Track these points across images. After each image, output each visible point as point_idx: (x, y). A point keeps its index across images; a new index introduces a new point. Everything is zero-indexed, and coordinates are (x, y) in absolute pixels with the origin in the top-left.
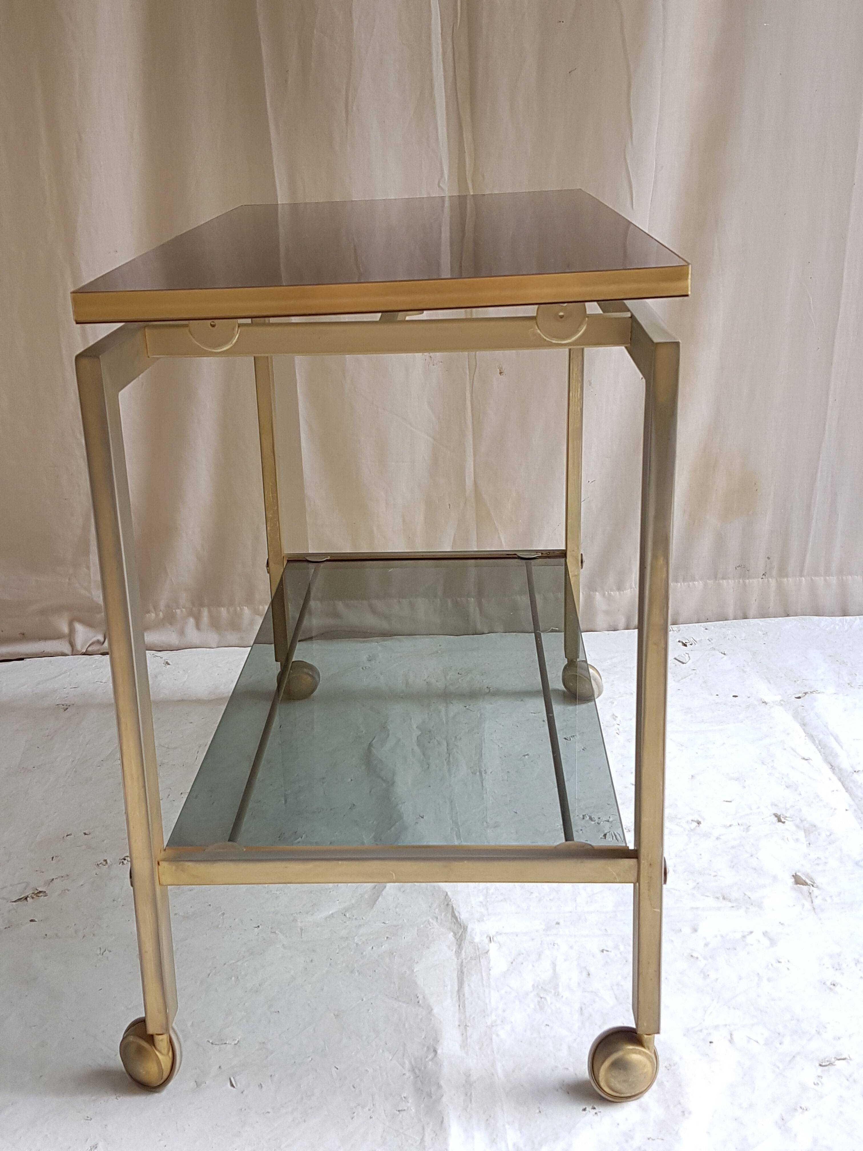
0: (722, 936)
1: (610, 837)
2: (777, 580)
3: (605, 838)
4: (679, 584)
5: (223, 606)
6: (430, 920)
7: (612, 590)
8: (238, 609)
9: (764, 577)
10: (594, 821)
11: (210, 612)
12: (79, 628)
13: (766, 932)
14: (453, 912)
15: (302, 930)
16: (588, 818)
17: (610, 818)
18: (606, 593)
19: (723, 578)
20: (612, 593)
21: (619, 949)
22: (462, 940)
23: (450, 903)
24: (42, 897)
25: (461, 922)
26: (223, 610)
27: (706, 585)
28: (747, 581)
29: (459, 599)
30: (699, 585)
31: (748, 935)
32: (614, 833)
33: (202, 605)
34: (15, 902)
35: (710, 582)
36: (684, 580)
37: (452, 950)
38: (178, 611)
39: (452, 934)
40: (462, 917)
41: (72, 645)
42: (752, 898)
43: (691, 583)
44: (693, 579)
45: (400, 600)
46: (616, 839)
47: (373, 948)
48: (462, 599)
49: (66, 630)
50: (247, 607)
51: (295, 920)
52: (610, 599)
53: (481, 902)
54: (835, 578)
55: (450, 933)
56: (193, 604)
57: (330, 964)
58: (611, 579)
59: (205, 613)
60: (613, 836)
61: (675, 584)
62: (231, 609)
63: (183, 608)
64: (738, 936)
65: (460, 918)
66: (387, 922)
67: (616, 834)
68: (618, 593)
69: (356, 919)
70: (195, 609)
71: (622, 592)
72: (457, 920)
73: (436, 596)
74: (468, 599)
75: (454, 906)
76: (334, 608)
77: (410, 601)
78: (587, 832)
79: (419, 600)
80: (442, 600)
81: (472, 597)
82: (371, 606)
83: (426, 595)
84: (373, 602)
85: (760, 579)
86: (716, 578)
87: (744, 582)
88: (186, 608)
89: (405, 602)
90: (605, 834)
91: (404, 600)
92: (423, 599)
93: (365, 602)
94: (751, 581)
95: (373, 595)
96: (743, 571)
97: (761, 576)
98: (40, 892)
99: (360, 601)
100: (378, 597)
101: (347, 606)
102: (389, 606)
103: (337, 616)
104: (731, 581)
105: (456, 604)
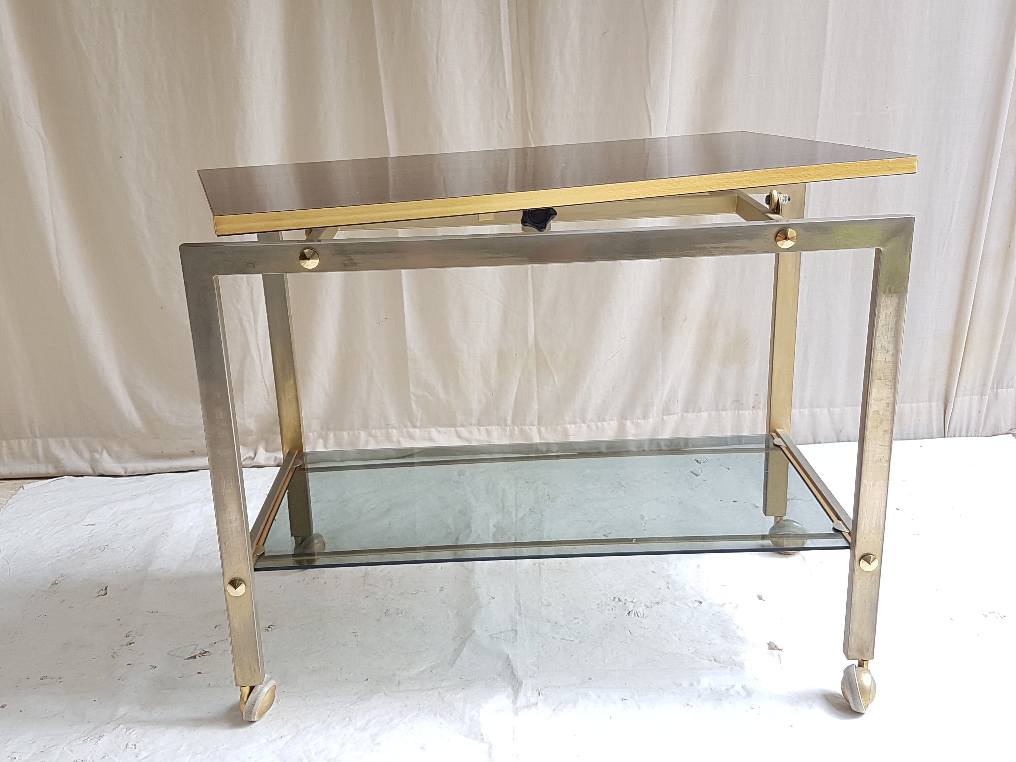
0: (711, 689)
1: (633, 614)
2: (763, 411)
3: (629, 615)
4: (690, 414)
5: (345, 430)
6: (496, 676)
7: (639, 418)
8: (356, 432)
9: (753, 409)
10: (622, 602)
11: (335, 435)
13: (745, 685)
14: (512, 670)
15: (399, 682)
16: (617, 599)
17: (633, 599)
18: (635, 421)
19: (723, 410)
20: (639, 421)
21: (635, 698)
22: (517, 693)
23: (511, 664)
24: (207, 656)
25: (518, 679)
26: (345, 434)
27: (710, 415)
28: (741, 412)
29: (524, 427)
30: (705, 415)
31: (731, 688)
32: (636, 611)
33: (329, 430)
34: (187, 659)
35: (713, 413)
36: (693, 411)
37: (510, 699)
38: (311, 434)
39: (511, 686)
42: (735, 660)
43: (698, 414)
44: (700, 411)
45: (479, 427)
46: (638, 616)
47: (451, 695)
48: (526, 427)
50: (363, 431)
51: (394, 675)
52: (637, 425)
53: (534, 663)
55: (509, 686)
56: (322, 429)
57: (419, 709)
58: (639, 411)
59: (331, 435)
60: (635, 613)
61: (687, 414)
62: (351, 433)
63: (315, 432)
64: (723, 689)
65: (517, 675)
66: (463, 678)
67: (638, 612)
68: (643, 421)
69: (440, 674)
70: (324, 433)
71: (646, 420)
72: (515, 677)
73: (506, 425)
74: (531, 427)
75: (513, 666)
76: (429, 434)
77: (486, 429)
78: (616, 610)
79: (494, 427)
80: (511, 428)
81: (534, 425)
82: (457, 432)
83: (498, 424)
84: (458, 429)
85: (751, 410)
86: (717, 409)
87: (738, 413)
88: (317, 432)
89: (483, 429)
90: (629, 612)
91: (482, 428)
92: (497, 427)
93: (453, 429)
94: (744, 412)
95: (458, 424)
96: (738, 404)
97: (751, 408)
98: (206, 652)
99: (449, 429)
100: (462, 425)
101: (439, 432)
102: (471, 432)
103: (431, 440)
104: (729, 412)
105: (522, 431)
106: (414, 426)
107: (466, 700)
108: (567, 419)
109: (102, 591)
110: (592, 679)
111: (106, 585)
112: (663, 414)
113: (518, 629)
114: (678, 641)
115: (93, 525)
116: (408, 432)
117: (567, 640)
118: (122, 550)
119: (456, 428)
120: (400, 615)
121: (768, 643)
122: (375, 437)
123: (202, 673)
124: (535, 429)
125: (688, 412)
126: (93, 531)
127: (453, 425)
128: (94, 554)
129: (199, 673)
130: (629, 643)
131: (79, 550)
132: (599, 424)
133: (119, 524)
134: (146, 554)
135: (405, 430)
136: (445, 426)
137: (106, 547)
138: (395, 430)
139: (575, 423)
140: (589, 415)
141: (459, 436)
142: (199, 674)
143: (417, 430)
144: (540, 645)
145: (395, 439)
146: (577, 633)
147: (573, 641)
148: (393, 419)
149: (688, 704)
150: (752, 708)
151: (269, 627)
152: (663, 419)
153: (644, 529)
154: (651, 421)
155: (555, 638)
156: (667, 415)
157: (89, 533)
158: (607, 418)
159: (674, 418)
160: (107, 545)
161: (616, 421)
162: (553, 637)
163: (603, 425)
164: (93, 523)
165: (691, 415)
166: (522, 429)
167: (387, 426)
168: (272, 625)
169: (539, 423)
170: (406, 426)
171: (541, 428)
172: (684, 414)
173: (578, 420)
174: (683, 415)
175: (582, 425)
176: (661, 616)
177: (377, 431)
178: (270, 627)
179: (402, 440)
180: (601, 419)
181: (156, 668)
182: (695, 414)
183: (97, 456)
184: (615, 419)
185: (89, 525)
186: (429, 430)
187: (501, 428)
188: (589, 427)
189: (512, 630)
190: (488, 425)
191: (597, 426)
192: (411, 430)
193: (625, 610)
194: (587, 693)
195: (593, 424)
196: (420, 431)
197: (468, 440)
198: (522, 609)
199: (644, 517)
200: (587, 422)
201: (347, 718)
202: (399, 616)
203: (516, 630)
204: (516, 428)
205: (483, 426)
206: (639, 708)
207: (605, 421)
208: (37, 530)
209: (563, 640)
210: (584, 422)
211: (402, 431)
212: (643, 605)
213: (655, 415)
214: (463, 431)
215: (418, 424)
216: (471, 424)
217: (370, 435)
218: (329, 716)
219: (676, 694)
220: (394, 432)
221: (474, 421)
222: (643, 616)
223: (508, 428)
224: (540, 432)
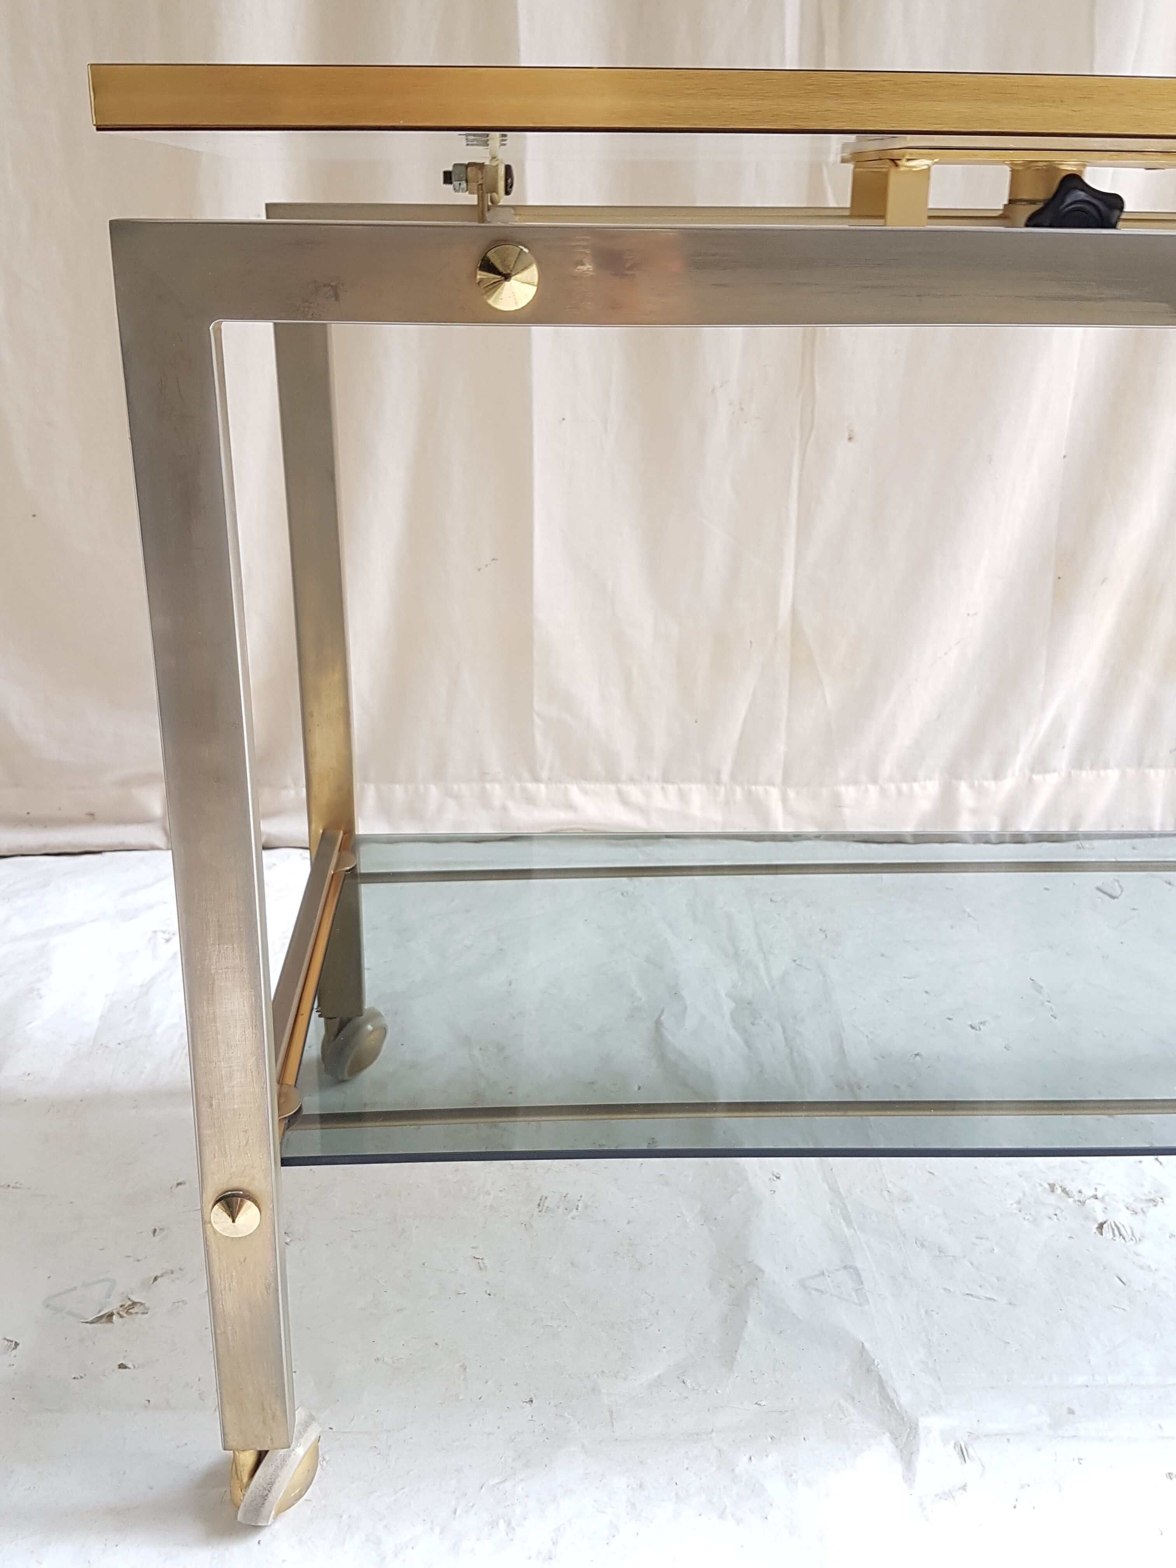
1: (1109, 1232)
3: (1102, 1234)
4: (1084, 773)
6: (842, 1401)
7: (985, 778)
8: (422, 788)
10: (1073, 1197)
14: (883, 1387)
15: (611, 1413)
16: (1060, 1189)
17: (1096, 1189)
18: (976, 783)
19: (1151, 766)
20: (985, 782)
23: (872, 1367)
24: (139, 1315)
25: (903, 1411)
26: (399, 789)
27: (1123, 775)
29: (754, 788)
30: (1113, 775)
32: (1115, 1222)
34: (92, 1322)
35: (1131, 772)
36: (1092, 767)
39: (888, 1435)
40: (902, 1401)
43: (1102, 773)
44: (1106, 767)
45: (665, 785)
46: (1121, 1235)
47: (749, 1460)
48: (758, 787)
50: (435, 785)
51: (594, 1390)
52: (980, 792)
53: (926, 1364)
55: (884, 1433)
57: (678, 1496)
58: (986, 762)
60: (1113, 1230)
61: (1079, 772)
62: (411, 787)
65: (897, 1401)
66: (763, 1403)
67: (1119, 1226)
68: (992, 782)
69: (705, 1391)
71: (999, 782)
72: (893, 1406)
73: (718, 782)
74: (767, 789)
75: (883, 1375)
76: (566, 795)
77: (680, 789)
78: (1066, 1219)
79: (693, 786)
80: (728, 788)
81: (773, 785)
82: (620, 793)
83: (703, 779)
84: (624, 788)
86: (1140, 764)
89: (671, 789)
90: (1100, 1226)
91: (669, 786)
92: (700, 786)
93: (612, 787)
95: (623, 776)
98: (134, 1304)
99: (605, 786)
100: (632, 780)
101: (585, 792)
102: (648, 795)
103: (570, 806)
104: (1162, 773)
105: (749, 795)
106: (537, 780)
107: (791, 1475)
108: (842, 774)
110: (1076, 1412)
112: (1032, 771)
113: (859, 1265)
116: (524, 790)
117: (978, 1297)
119: (619, 786)
120: (574, 1212)
122: (457, 797)
123: (130, 1366)
124: (775, 793)
125: (1081, 768)
127: (614, 779)
129: (122, 1366)
130: (1128, 1309)
132: (905, 787)
135: (517, 785)
136: (597, 780)
138: (497, 786)
139: (855, 782)
140: (887, 768)
141: (625, 801)
142: (121, 1370)
143: (542, 787)
144: (923, 1312)
145: (497, 803)
146: (998, 1279)
147: (994, 1300)
148: (494, 763)
152: (1030, 780)
154: (1008, 784)
155: (950, 1290)
156: (1039, 772)
158: (918, 775)
159: (1053, 779)
161: (936, 782)
162: (945, 1289)
163: (911, 788)
165: (1086, 775)
166: (750, 791)
167: (483, 776)
169: (786, 780)
170: (520, 779)
171: (788, 790)
172: (1073, 772)
173: (863, 779)
174: (1071, 773)
175: (871, 788)
177: (463, 786)
179: (511, 805)
180: (907, 775)
181: (18, 1348)
182: (1094, 772)
184: (936, 778)
186: (566, 787)
187: (708, 788)
188: (883, 792)
189: (846, 1267)
190: (682, 780)
191: (899, 792)
192: (531, 786)
193: (1087, 1218)
195: (893, 785)
196: (548, 789)
197: (643, 811)
198: (849, 1207)
200: (880, 782)
201: (501, 1522)
202: (572, 1214)
203: (856, 1269)
204: (738, 790)
205: (673, 783)
207: (913, 781)
209: (971, 1298)
210: (874, 781)
211: (512, 788)
213: (1017, 772)
214: (634, 792)
215: (544, 775)
216: (649, 779)
217: (448, 793)
218: (455, 1513)
220: (496, 790)
221: (656, 772)
222: (1133, 1235)
223: (723, 789)
224: (784, 799)
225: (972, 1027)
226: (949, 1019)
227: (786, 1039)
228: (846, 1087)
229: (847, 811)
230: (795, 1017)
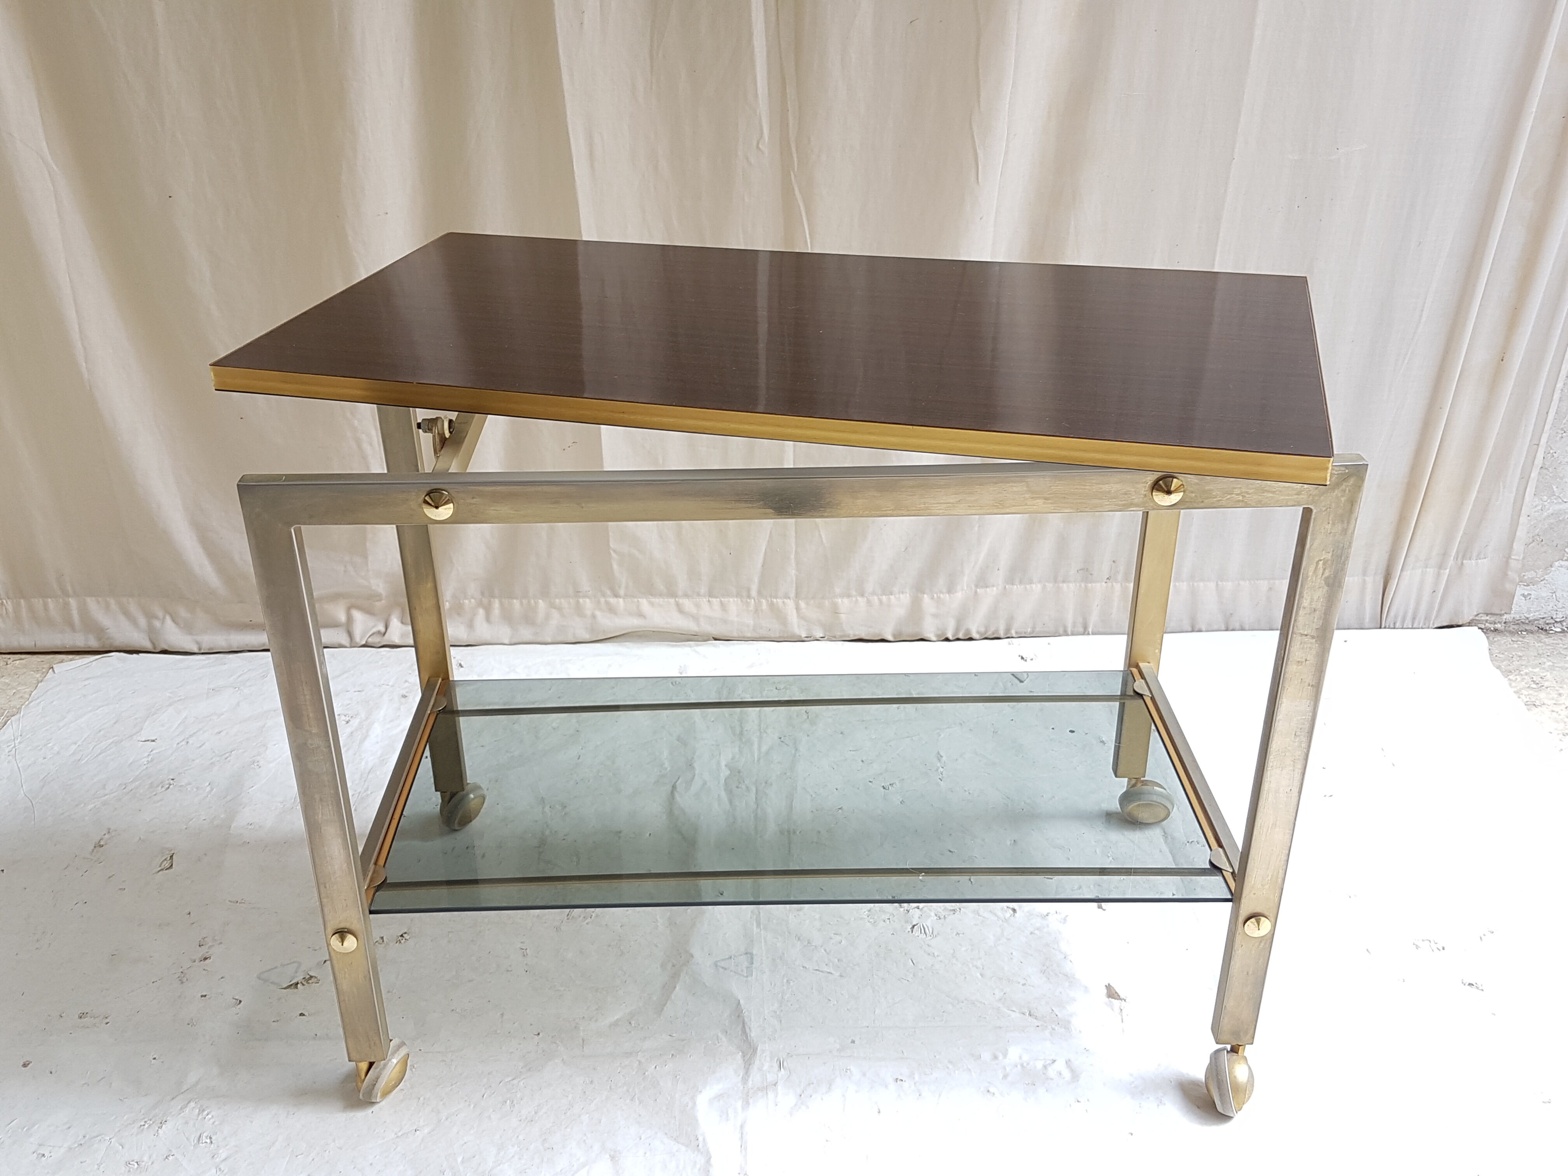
0: (1022, 1065)
1: (918, 931)
2: (1121, 584)
4: (1015, 587)
5: (516, 598)
6: (720, 1034)
7: (941, 592)
8: (532, 601)
9: (1108, 581)
11: (501, 604)
12: (357, 615)
13: (1069, 1060)
14: (744, 1026)
15: (583, 1041)
18: (935, 595)
19: (1064, 582)
20: (941, 595)
21: (914, 1078)
22: (750, 1065)
23: (741, 1014)
24: (313, 985)
25: (752, 1041)
26: (516, 603)
27: (1044, 587)
28: (1090, 585)
29: (775, 600)
30: (1037, 588)
31: (1050, 1065)
32: (923, 924)
33: (492, 596)
34: (285, 989)
35: (1049, 586)
36: (1021, 583)
37: (739, 1076)
38: (467, 601)
39: (741, 1053)
40: (753, 1035)
41: (350, 634)
42: (1059, 1016)
43: (1028, 586)
44: (1031, 582)
45: (710, 599)
46: (925, 933)
47: (656, 1067)
48: (778, 600)
49: (343, 618)
50: (542, 600)
51: (576, 1028)
52: (939, 602)
53: (775, 1012)
54: (1185, 583)
55: (738, 1053)
56: (483, 594)
57: (610, 1088)
58: (942, 582)
59: (496, 604)
60: (921, 929)
61: (1011, 586)
62: (525, 601)
63: (473, 598)
64: (1039, 1065)
65: (750, 1035)
66: (674, 1035)
67: (925, 926)
68: (947, 595)
69: (641, 1028)
70: (485, 601)
71: (952, 595)
72: (747, 1037)
73: (749, 597)
74: (785, 600)
75: (745, 1018)
76: (638, 606)
77: (721, 601)
78: (894, 922)
79: (731, 599)
80: (757, 601)
81: (789, 598)
82: (678, 605)
83: (738, 595)
84: (681, 601)
85: (1103, 583)
86: (1055, 580)
87: (1086, 586)
88: (475, 599)
90: (914, 926)
91: (714, 600)
92: (736, 599)
93: (672, 601)
94: (1094, 585)
95: (680, 593)
96: (1086, 573)
97: (1105, 580)
98: (311, 977)
99: (666, 600)
100: (686, 595)
101: (652, 604)
102: (698, 606)
103: (641, 615)
104: (1072, 585)
105: (771, 605)
106: (616, 596)
107: (676, 1077)
108: (839, 591)
109: (166, 862)
110: (856, 1042)
111: (173, 852)
112: (977, 586)
113: (754, 952)
114: (980, 977)
115: (153, 741)
116: (607, 603)
117: (822, 972)
118: (195, 790)
119: (677, 599)
121: (1106, 986)
122: (559, 608)
123: (306, 1014)
124: (790, 603)
125: (1012, 583)
126: (154, 752)
127: (673, 595)
128: (154, 793)
129: (302, 1015)
130: (910, 980)
131: (133, 786)
132: (884, 598)
133: (191, 742)
134: (229, 798)
135: (602, 600)
136: (661, 595)
137: (172, 782)
138: (588, 600)
139: (849, 596)
140: (870, 585)
141: (680, 610)
142: (301, 1017)
143: (621, 600)
144: (785, 981)
145: (588, 613)
146: (838, 960)
147: (832, 973)
148: (585, 586)
149: (988, 1091)
150: (1078, 1101)
151: (402, 936)
152: (976, 592)
153: (940, 779)
154: (959, 595)
155: (806, 967)
156: (982, 587)
157: (146, 754)
158: (895, 590)
159: (993, 592)
160: (173, 779)
161: (908, 595)
162: (803, 967)
163: (889, 600)
164: (153, 738)
165: (1017, 588)
166: (772, 603)
167: (577, 593)
168: (405, 933)
169: (797, 595)
170: (604, 595)
171: (800, 601)
172: (1007, 587)
173: (854, 593)
174: (1005, 587)
175: (859, 599)
176: (958, 934)
177: (563, 600)
178: (404, 935)
179: (596, 614)
180: (886, 590)
181: (242, 1003)
182: (1022, 586)
183: (157, 624)
184: (908, 591)
185: (148, 741)
186: (638, 601)
187: (742, 601)
188: (869, 602)
189: (746, 953)
190: (723, 596)
191: (881, 601)
192: (612, 600)
193: (907, 922)
194: (848, 1068)
195: (876, 598)
196: (624, 601)
197: (692, 618)
199: (942, 757)
200: (866, 595)
201: (508, 1102)
202: (587, 921)
203: (751, 954)
204: (764, 602)
205: (717, 597)
206: (920, 1095)
207: (892, 595)
208: (74, 747)
209: (818, 972)
210: (862, 595)
211: (599, 602)
212: (933, 914)
213: (965, 588)
214: (688, 604)
215: (622, 592)
216: (699, 595)
217: (552, 606)
218: (483, 1097)
219: (973, 1074)
220: (588, 604)
221: (703, 590)
222: (932, 932)
223: (753, 600)
224: (798, 608)
225: (884, 788)
226: (870, 782)
227: (756, 798)
228: (786, 833)
229: (843, 616)
230: (766, 783)
